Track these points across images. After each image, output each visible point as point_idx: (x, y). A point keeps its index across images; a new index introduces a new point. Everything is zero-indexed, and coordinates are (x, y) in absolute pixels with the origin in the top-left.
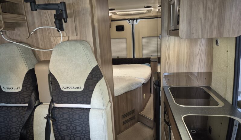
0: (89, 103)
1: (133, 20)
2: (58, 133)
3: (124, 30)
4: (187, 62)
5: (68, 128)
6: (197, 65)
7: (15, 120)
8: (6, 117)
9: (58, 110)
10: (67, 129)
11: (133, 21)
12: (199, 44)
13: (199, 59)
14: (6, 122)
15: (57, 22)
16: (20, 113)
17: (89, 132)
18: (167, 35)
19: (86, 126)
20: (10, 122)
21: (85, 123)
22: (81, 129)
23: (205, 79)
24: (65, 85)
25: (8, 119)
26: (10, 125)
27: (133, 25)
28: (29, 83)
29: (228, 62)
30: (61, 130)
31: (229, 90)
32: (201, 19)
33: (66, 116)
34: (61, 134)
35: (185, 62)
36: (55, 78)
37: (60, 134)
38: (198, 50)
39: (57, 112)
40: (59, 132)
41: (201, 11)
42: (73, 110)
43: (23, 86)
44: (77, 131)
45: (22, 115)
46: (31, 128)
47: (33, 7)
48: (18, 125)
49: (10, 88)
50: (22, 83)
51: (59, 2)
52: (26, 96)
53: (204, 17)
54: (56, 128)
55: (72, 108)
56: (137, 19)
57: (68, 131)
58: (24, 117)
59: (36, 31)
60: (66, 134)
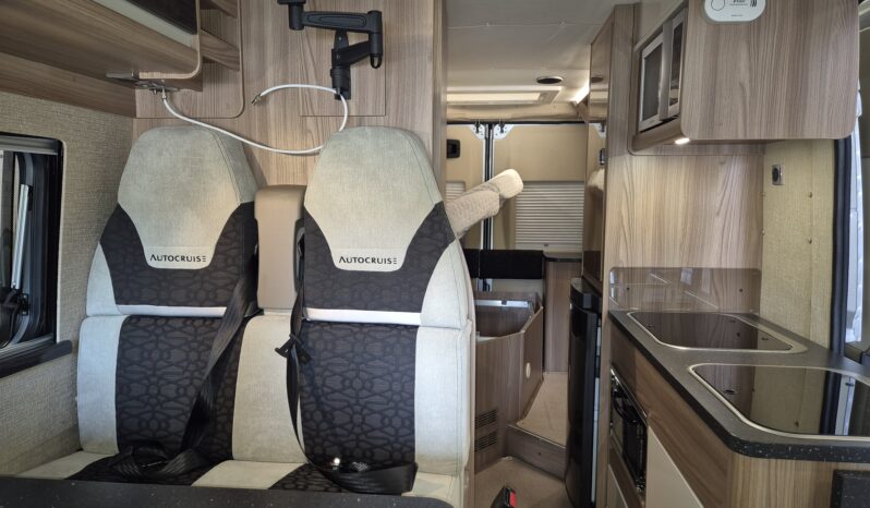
0: (418, 309)
1: (490, 124)
2: (312, 399)
3: (458, 156)
4: (684, 236)
5: (347, 383)
6: (716, 247)
7: (177, 355)
8: (150, 346)
9: (318, 327)
10: (344, 388)
11: (490, 127)
12: (720, 182)
13: (721, 226)
14: (148, 363)
15: (338, 71)
16: (196, 336)
17: (412, 396)
18: (626, 151)
19: (406, 378)
20: (162, 363)
21: (401, 368)
22: (386, 386)
23: (741, 290)
24: (348, 254)
25: (155, 355)
26: (158, 373)
27: (488, 140)
28: (235, 244)
29: (812, 226)
30: (323, 391)
31: (819, 309)
32: (742, 86)
33: (341, 347)
34: (322, 403)
35: (680, 236)
36: (319, 229)
37: (319, 403)
38: (719, 198)
39: (317, 334)
40: (318, 398)
41: (743, 64)
42: (366, 330)
43: (217, 252)
44: (375, 394)
45: (202, 343)
46: (229, 381)
47: (295, 18)
48: (187, 374)
49: (174, 258)
50: (215, 242)
51: (364, 10)
52: (221, 283)
53: (751, 81)
54: (309, 385)
55: (362, 325)
56: (502, 123)
57: (348, 396)
58: (210, 348)
59: (266, 96)
60: (337, 405)
